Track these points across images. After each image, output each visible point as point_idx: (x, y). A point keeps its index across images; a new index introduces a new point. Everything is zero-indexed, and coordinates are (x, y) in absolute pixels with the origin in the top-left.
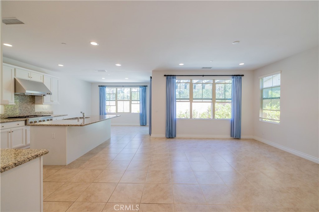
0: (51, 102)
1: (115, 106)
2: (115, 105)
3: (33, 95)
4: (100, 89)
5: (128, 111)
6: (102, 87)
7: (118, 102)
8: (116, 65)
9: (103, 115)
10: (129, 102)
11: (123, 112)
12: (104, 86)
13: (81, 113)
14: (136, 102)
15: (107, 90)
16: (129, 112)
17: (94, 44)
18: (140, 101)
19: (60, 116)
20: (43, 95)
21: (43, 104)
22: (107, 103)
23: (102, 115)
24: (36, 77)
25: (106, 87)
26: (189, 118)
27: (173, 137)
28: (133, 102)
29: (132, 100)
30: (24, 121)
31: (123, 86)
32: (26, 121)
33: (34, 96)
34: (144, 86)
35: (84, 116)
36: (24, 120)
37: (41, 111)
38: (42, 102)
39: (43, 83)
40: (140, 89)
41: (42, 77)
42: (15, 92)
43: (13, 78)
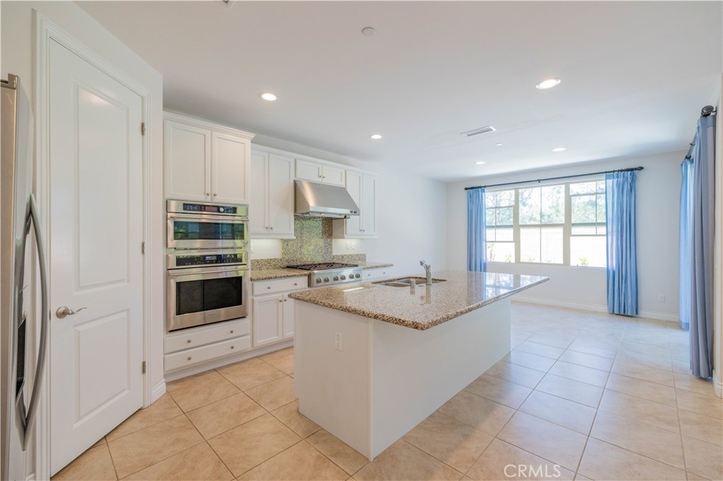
0: (361, 233)
1: (514, 244)
2: (512, 240)
3: (328, 218)
4: (470, 197)
5: (559, 260)
6: (474, 190)
7: (522, 231)
8: (537, 87)
9: (478, 272)
10: (561, 230)
11: (541, 263)
12: (480, 187)
13: (422, 264)
14: (591, 230)
15: (489, 198)
16: (561, 262)
18: (606, 224)
19: (377, 267)
20: (343, 217)
21: (344, 238)
22: (489, 234)
23: (476, 270)
24: (333, 175)
25: (486, 190)
28: (575, 230)
29: (574, 225)
30: (307, 278)
31: (539, 181)
32: (309, 276)
33: (332, 219)
34: (628, 170)
35: (428, 273)
36: (305, 275)
37: (343, 254)
38: (343, 233)
39: (345, 189)
40: (610, 182)
41: (344, 175)
42: (295, 210)
43: (292, 181)
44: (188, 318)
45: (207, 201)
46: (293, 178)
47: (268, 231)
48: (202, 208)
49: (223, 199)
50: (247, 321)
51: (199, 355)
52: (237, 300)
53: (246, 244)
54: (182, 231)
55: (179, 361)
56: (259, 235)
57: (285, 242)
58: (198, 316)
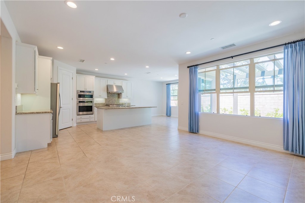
0: (127, 97)
4: (167, 87)
17: (112, 59)
24: (119, 83)
25: (171, 85)
26: (216, 113)
27: (197, 132)
39: (122, 86)
41: (121, 83)
42: (107, 91)
43: (106, 85)
44: (81, 113)
45: (85, 90)
46: (107, 84)
47: (100, 97)
48: (83, 92)
49: (88, 90)
50: (93, 115)
51: (83, 121)
52: (91, 110)
53: (93, 99)
54: (80, 96)
55: (79, 121)
56: (97, 97)
57: (105, 99)
58: (85, 113)
